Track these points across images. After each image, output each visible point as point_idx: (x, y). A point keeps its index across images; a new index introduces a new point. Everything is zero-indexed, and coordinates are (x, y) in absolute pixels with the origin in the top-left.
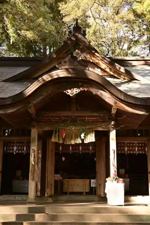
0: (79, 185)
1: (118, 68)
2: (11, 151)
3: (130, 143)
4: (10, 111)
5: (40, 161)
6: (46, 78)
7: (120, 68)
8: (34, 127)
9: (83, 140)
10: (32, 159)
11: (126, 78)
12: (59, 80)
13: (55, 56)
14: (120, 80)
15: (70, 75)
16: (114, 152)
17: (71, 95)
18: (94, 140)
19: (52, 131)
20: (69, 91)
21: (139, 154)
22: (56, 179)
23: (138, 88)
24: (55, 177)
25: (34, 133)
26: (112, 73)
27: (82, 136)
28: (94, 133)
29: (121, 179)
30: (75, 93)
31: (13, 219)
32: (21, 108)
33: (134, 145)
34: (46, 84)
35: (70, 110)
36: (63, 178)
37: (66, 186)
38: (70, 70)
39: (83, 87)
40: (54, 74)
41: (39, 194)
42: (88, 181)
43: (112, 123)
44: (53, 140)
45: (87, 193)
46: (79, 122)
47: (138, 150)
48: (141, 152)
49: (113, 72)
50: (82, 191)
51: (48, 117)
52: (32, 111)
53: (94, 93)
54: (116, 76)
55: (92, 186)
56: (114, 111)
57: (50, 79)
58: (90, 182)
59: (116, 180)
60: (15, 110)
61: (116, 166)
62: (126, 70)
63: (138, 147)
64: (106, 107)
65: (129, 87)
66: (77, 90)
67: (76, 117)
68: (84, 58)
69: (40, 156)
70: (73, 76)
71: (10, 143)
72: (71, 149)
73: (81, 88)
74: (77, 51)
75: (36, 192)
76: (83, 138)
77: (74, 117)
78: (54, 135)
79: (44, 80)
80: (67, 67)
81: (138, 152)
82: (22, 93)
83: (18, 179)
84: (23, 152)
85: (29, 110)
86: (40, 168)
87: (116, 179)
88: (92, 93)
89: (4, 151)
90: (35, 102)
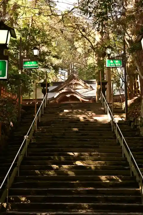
1: (87, 85)
6: (61, 92)
11: (91, 89)
12: (64, 93)
15: (67, 91)
17: (68, 97)
20: (67, 95)
23: (93, 93)
26: (85, 87)
32: (54, 101)
34: (60, 94)
38: (67, 89)
40: (63, 91)
52: (57, 102)
54: (87, 88)
56: (81, 101)
60: (52, 101)
62: (90, 86)
66: (70, 95)
68: (76, 82)
74: (73, 80)
82: (53, 97)
88: (74, 96)
90: (58, 99)
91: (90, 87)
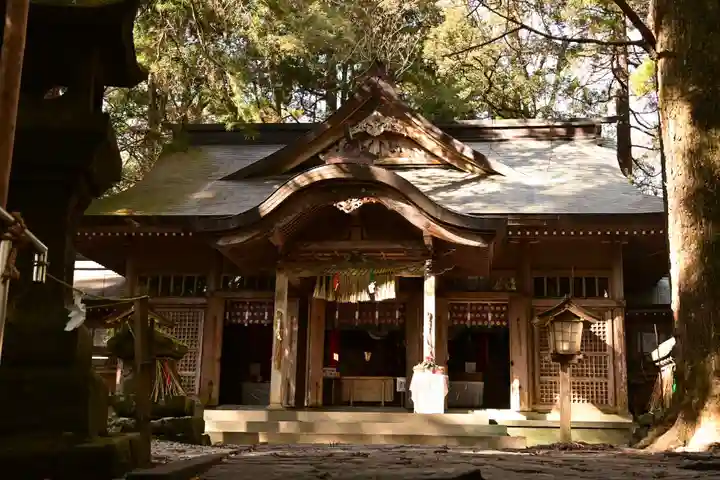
0: (373, 387)
1: (458, 149)
2: (239, 321)
3: (478, 305)
4: (237, 241)
5: (295, 338)
6: (301, 180)
7: (463, 149)
8: (280, 270)
9: (372, 296)
10: (277, 331)
11: (477, 169)
12: (324, 185)
13: (329, 127)
14: (464, 175)
15: (342, 176)
16: (431, 318)
17: (347, 212)
18: (392, 295)
19: (315, 278)
20: (343, 203)
21: (495, 327)
22: (329, 375)
23: (493, 193)
24: (324, 371)
25: (282, 282)
26: (447, 160)
27: (371, 287)
28: (393, 282)
29: (440, 368)
30: (354, 207)
31: (243, 429)
32: (257, 236)
33: (486, 308)
34: (300, 192)
35: (349, 239)
36: (341, 375)
37: (346, 390)
38: (344, 166)
39: (368, 196)
40: (316, 174)
41: (292, 402)
42: (390, 380)
43: (427, 264)
44: (316, 294)
45: (387, 404)
46: (365, 260)
47: (493, 319)
48: (498, 323)
49: (449, 158)
50: (379, 400)
51: (310, 252)
52: (277, 240)
53: (390, 207)
54: (455, 164)
55: (398, 390)
57: (307, 183)
58: (395, 381)
59: (429, 368)
60: (245, 238)
61: (434, 345)
62: (475, 153)
63: (493, 313)
64: (413, 233)
65: (475, 190)
66: (358, 203)
67: (361, 252)
68: (390, 130)
69: (296, 329)
70: (350, 176)
71: (238, 303)
72: (357, 317)
73: (365, 199)
74: (375, 113)
75: (288, 399)
76: (372, 291)
77: (355, 252)
78: (318, 286)
79: (296, 185)
80: (339, 160)
81: (493, 323)
82: (256, 210)
83: (254, 379)
84: (263, 322)
85: (271, 239)
86: (296, 354)
87: (430, 365)
88: (385, 207)
89: (225, 320)
90: (281, 225)
91: (471, 156)
